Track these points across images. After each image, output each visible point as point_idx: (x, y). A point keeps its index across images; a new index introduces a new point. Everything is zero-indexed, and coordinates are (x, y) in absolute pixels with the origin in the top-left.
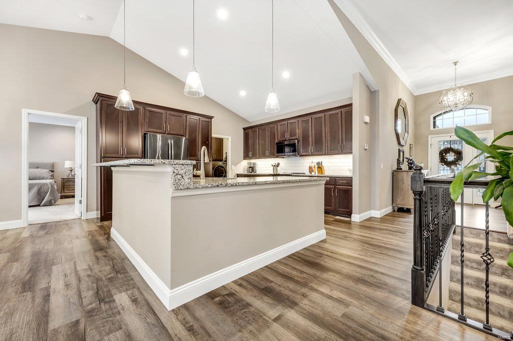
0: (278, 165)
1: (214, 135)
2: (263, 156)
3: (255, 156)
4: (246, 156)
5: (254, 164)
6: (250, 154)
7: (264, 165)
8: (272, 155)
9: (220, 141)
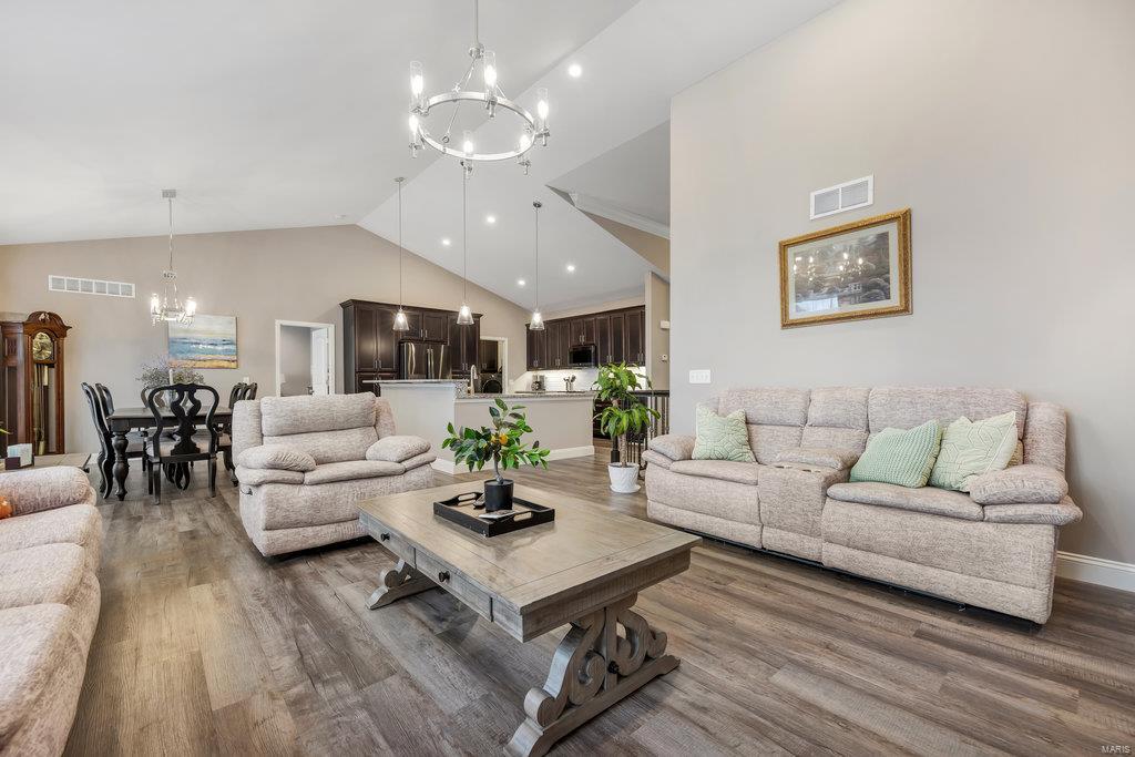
0: (574, 378)
1: (482, 338)
2: (552, 367)
3: (543, 366)
4: (530, 367)
5: (542, 377)
6: (536, 363)
7: (555, 379)
8: (563, 366)
9: (493, 345)
